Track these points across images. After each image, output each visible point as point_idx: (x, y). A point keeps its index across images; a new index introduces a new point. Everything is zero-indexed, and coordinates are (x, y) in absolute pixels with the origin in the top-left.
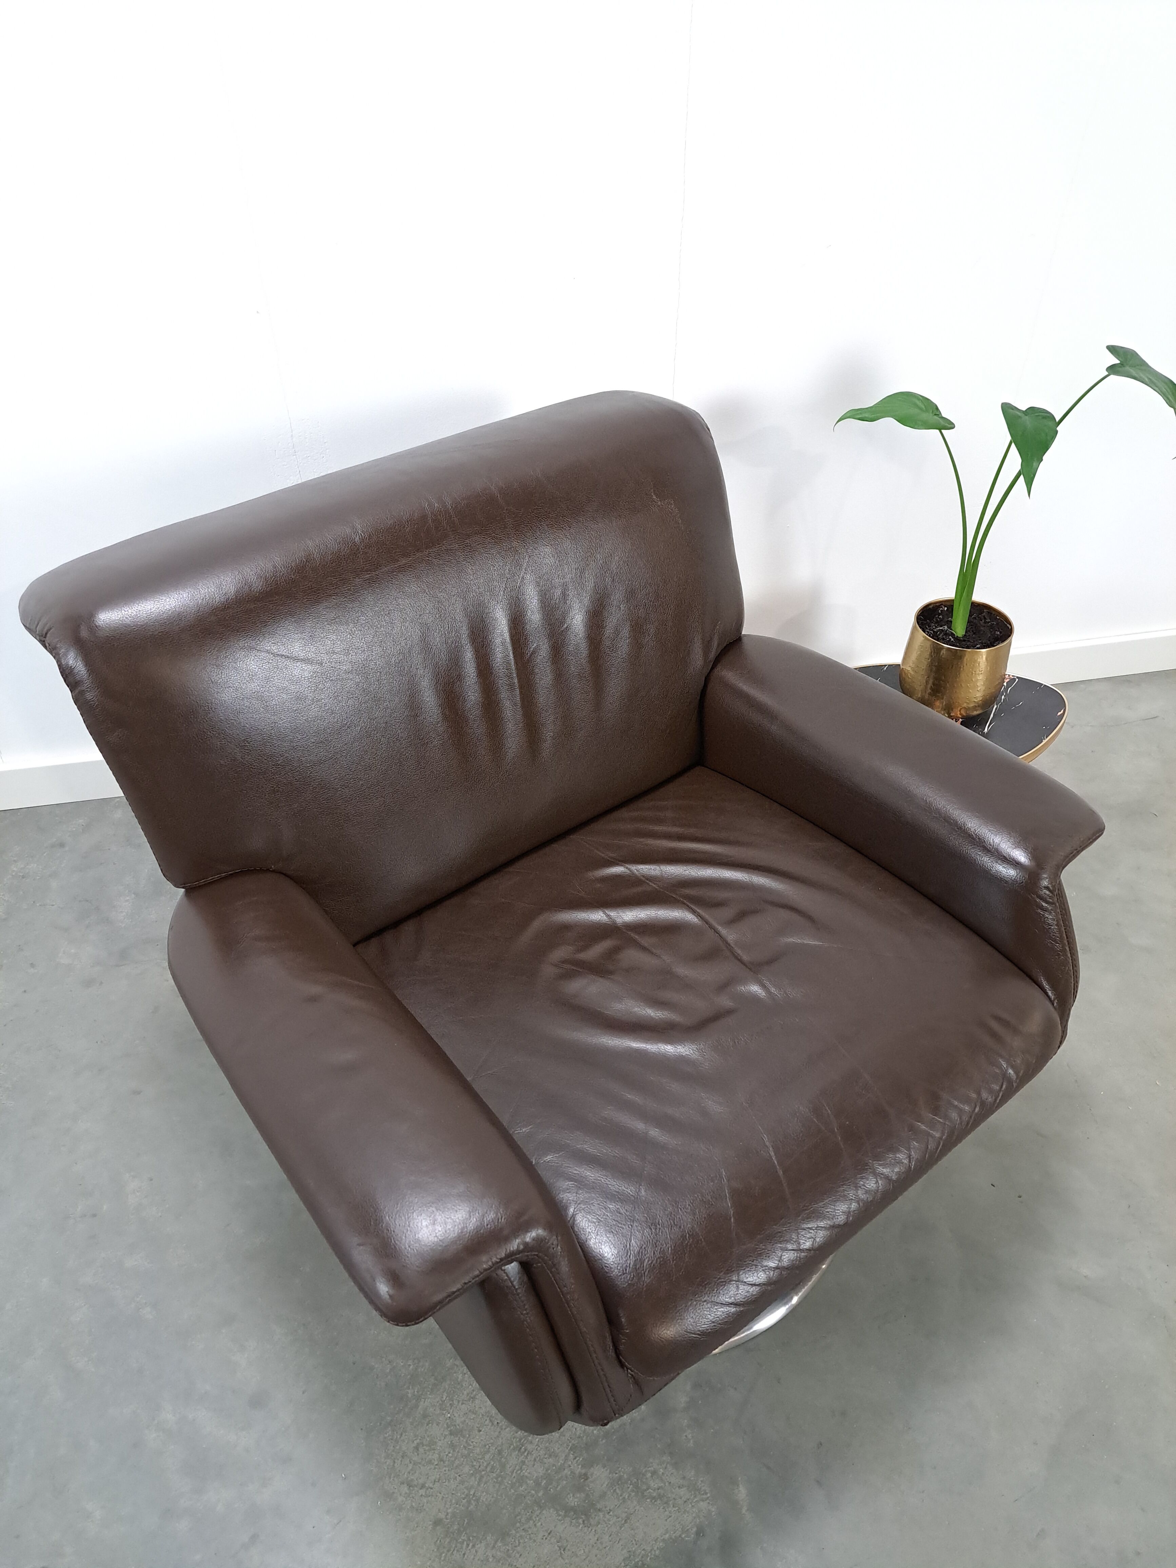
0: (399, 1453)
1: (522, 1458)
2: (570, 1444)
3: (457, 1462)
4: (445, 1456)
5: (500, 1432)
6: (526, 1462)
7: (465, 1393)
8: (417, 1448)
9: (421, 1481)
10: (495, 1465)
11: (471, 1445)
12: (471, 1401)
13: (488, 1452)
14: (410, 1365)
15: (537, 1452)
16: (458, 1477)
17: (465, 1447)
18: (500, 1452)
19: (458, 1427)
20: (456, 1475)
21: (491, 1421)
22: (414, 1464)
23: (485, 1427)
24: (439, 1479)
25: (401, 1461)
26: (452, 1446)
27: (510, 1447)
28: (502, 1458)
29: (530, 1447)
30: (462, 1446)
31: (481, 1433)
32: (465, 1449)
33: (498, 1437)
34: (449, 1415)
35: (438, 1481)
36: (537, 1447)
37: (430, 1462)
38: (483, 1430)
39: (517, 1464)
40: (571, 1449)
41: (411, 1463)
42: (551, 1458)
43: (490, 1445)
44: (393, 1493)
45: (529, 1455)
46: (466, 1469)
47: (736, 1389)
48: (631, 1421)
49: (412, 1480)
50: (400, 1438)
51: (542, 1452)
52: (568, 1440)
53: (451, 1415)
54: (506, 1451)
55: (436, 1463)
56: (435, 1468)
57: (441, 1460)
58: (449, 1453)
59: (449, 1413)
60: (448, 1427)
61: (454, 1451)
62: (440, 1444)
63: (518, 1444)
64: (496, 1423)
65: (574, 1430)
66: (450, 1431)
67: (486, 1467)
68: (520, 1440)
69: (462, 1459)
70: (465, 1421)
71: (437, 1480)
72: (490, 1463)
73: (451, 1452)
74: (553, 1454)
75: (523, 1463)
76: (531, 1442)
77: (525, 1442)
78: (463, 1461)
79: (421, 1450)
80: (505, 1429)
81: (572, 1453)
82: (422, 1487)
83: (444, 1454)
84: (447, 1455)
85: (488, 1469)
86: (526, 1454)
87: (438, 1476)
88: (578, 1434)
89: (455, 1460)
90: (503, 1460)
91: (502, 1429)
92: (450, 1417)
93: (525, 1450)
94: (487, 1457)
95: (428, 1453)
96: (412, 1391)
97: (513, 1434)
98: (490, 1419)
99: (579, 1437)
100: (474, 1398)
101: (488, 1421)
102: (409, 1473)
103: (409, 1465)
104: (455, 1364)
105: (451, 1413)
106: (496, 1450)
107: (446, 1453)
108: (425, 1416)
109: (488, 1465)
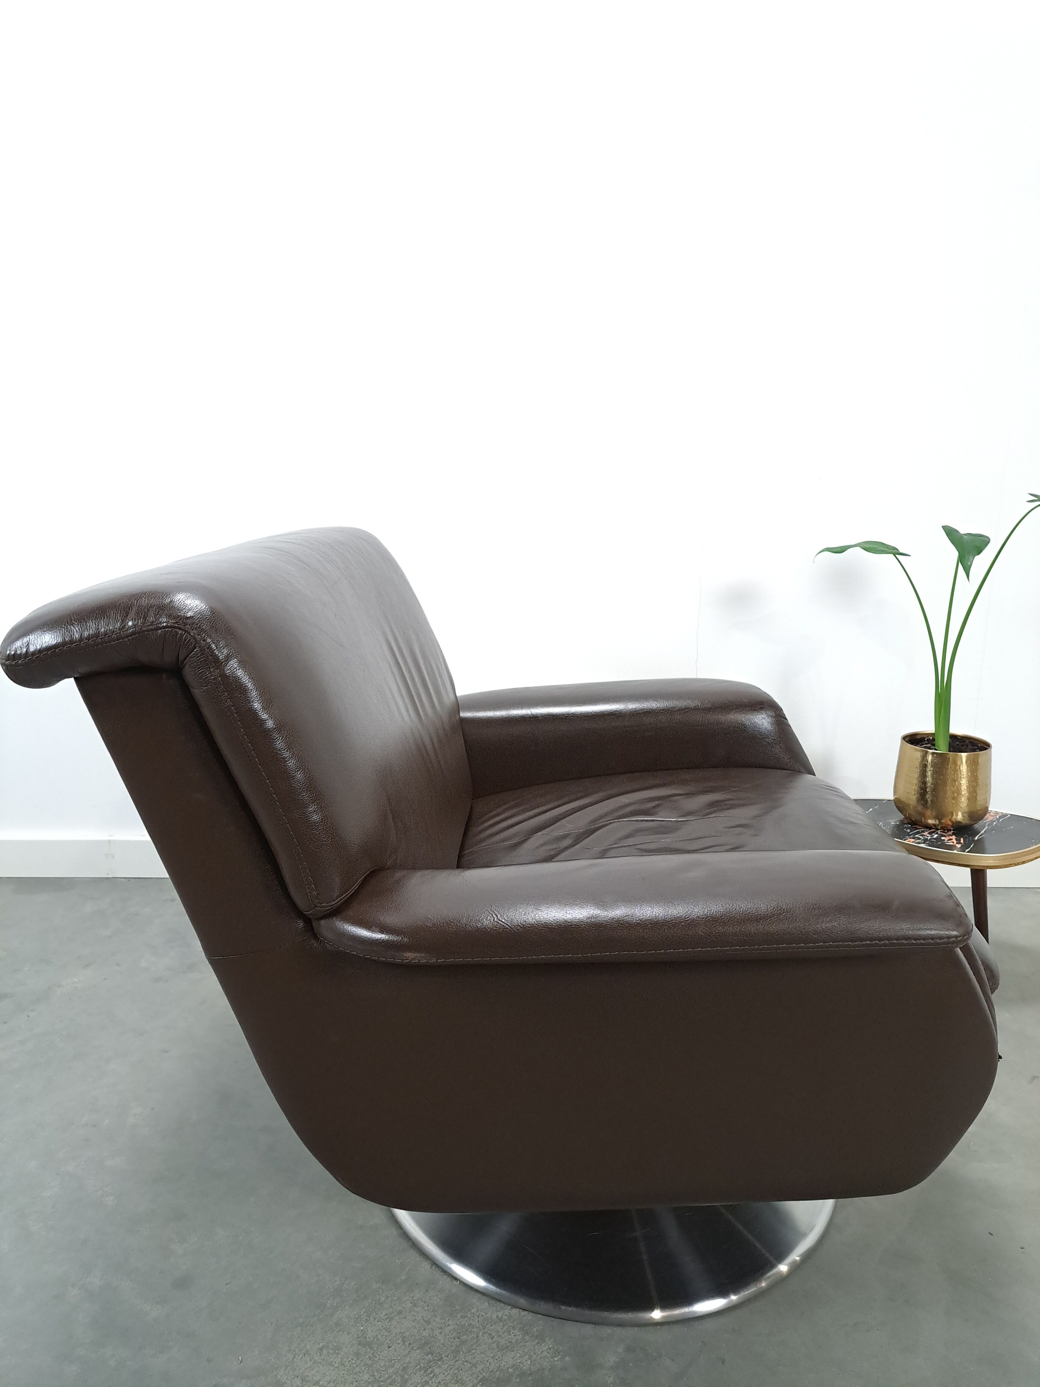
0: (302, 1350)
1: (426, 1378)
2: (481, 1376)
3: (358, 1369)
4: (348, 1362)
5: (410, 1351)
6: (430, 1382)
7: (384, 1313)
8: (321, 1349)
9: (316, 1379)
10: (396, 1379)
11: (377, 1357)
12: (387, 1321)
13: (393, 1366)
14: (336, 1281)
15: (444, 1376)
16: (355, 1382)
17: (370, 1358)
18: (405, 1369)
19: (368, 1340)
20: (354, 1380)
21: (403, 1341)
22: (314, 1363)
23: (396, 1344)
24: (335, 1380)
25: (302, 1357)
26: (357, 1354)
27: (416, 1366)
28: (406, 1374)
29: (437, 1371)
30: (367, 1357)
31: (390, 1349)
32: (370, 1359)
33: (406, 1356)
34: (362, 1328)
35: (334, 1382)
36: (444, 1372)
37: (331, 1364)
38: (393, 1347)
39: (420, 1383)
40: (480, 1381)
41: (310, 1361)
42: (457, 1384)
43: (396, 1361)
44: (285, 1383)
45: (434, 1377)
46: (366, 1377)
47: (673, 1360)
48: (551, 1368)
49: (307, 1376)
50: (307, 1338)
51: (449, 1377)
52: (480, 1372)
53: (364, 1328)
54: (412, 1369)
55: (336, 1365)
56: (334, 1370)
57: (342, 1364)
58: (353, 1360)
59: (362, 1326)
60: (358, 1337)
61: (358, 1359)
62: (346, 1350)
63: (426, 1365)
64: (407, 1344)
65: (488, 1364)
66: (360, 1341)
67: (387, 1379)
68: (428, 1363)
69: (364, 1368)
70: (377, 1336)
71: (332, 1381)
72: (392, 1376)
73: (355, 1359)
74: (460, 1381)
75: (427, 1383)
76: (440, 1367)
77: (434, 1365)
78: (365, 1369)
79: (325, 1352)
80: (416, 1350)
81: (481, 1384)
82: (316, 1383)
83: (347, 1360)
84: (349, 1361)
85: (389, 1381)
86: (432, 1375)
87: (335, 1378)
88: (491, 1368)
89: (357, 1366)
90: (406, 1376)
91: (412, 1350)
92: (362, 1330)
93: (432, 1372)
94: (390, 1371)
95: (330, 1356)
96: (332, 1302)
97: (423, 1356)
98: (403, 1338)
99: (492, 1371)
100: (392, 1319)
101: (400, 1340)
102: (307, 1369)
103: (308, 1362)
104: (381, 1288)
105: (364, 1327)
106: (402, 1367)
107: (349, 1360)
108: (337, 1324)
109: (389, 1378)
